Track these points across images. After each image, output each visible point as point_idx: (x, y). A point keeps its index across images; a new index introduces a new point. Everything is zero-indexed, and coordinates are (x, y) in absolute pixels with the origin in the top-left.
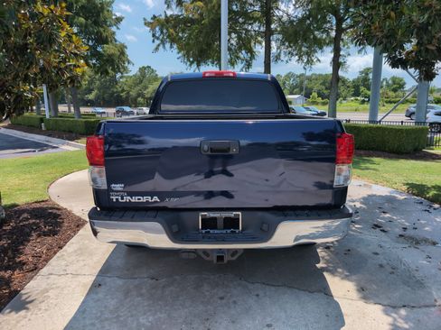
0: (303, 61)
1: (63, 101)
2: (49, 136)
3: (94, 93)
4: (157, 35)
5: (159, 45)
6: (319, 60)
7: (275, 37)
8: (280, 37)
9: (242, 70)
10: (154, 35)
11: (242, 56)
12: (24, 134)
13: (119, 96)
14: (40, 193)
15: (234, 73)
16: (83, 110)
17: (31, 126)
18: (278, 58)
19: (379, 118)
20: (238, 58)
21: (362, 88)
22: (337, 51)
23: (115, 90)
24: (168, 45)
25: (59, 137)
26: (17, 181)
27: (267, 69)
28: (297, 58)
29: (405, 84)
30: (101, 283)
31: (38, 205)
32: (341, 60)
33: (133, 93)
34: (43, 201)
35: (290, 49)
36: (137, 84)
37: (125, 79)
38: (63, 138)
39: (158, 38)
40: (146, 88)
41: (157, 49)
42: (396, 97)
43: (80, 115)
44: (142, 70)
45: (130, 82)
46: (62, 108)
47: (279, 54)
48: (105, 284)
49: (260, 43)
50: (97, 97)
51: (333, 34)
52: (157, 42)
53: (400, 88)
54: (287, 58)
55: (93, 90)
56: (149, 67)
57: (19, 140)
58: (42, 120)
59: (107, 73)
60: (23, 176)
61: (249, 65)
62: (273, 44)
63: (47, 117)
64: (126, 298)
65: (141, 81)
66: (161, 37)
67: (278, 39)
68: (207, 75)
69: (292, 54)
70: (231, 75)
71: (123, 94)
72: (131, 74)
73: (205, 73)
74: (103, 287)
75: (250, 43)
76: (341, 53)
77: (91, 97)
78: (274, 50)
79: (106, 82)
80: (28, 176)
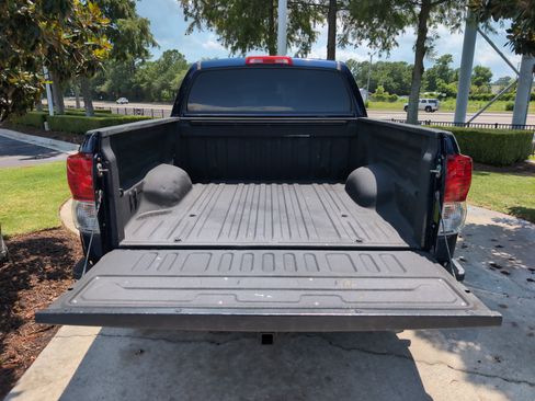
0: (376, 45)
1: (68, 94)
2: (55, 138)
3: (107, 84)
4: (190, 11)
5: (192, 25)
6: (397, 44)
7: (340, 13)
8: (347, 13)
9: (297, 56)
10: (186, 12)
11: (297, 37)
12: (23, 135)
13: (138, 88)
14: (50, 217)
15: (289, 59)
16: (96, 105)
17: (31, 125)
18: (344, 41)
19: (467, 120)
20: (292, 39)
21: (439, 81)
22: (422, 32)
23: (133, 80)
24: (204, 23)
25: (67, 141)
26: (18, 200)
27: (331, 54)
28: (368, 41)
29: (491, 75)
30: (144, 348)
31: (49, 235)
32: (427, 44)
33: (156, 84)
34: (54, 229)
35: (360, 29)
36: (161, 73)
37: (145, 67)
38: (72, 142)
39: (191, 15)
40: (173, 77)
41: (190, 30)
42: (480, 92)
43: (93, 112)
44: (168, 54)
45: (152, 70)
46: (69, 102)
47: (346, 36)
48: (149, 351)
49: (321, 21)
50: (112, 89)
51: (418, 9)
52: (191, 20)
53: (484, 80)
54: (355, 42)
55: (105, 79)
56: (176, 51)
57: (15, 143)
58: (45, 118)
59: (126, 58)
60: (26, 194)
61: (306, 49)
62: (339, 23)
63: (51, 114)
64: (179, 372)
65: (166, 70)
66: (195, 13)
67: (345, 16)
68: (252, 61)
69: (363, 37)
70: (286, 61)
71: (144, 85)
72: (153, 60)
73: (249, 58)
74: (146, 354)
75: (308, 20)
76: (428, 35)
77: (104, 88)
78: (340, 31)
79: (121, 69)
80: (32, 193)
